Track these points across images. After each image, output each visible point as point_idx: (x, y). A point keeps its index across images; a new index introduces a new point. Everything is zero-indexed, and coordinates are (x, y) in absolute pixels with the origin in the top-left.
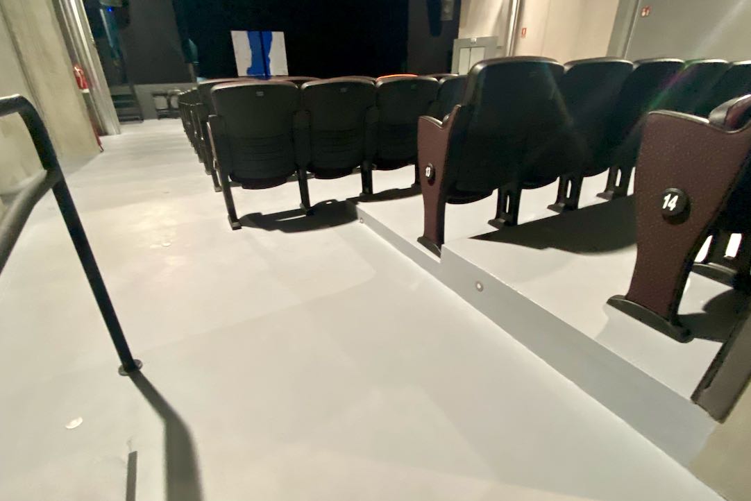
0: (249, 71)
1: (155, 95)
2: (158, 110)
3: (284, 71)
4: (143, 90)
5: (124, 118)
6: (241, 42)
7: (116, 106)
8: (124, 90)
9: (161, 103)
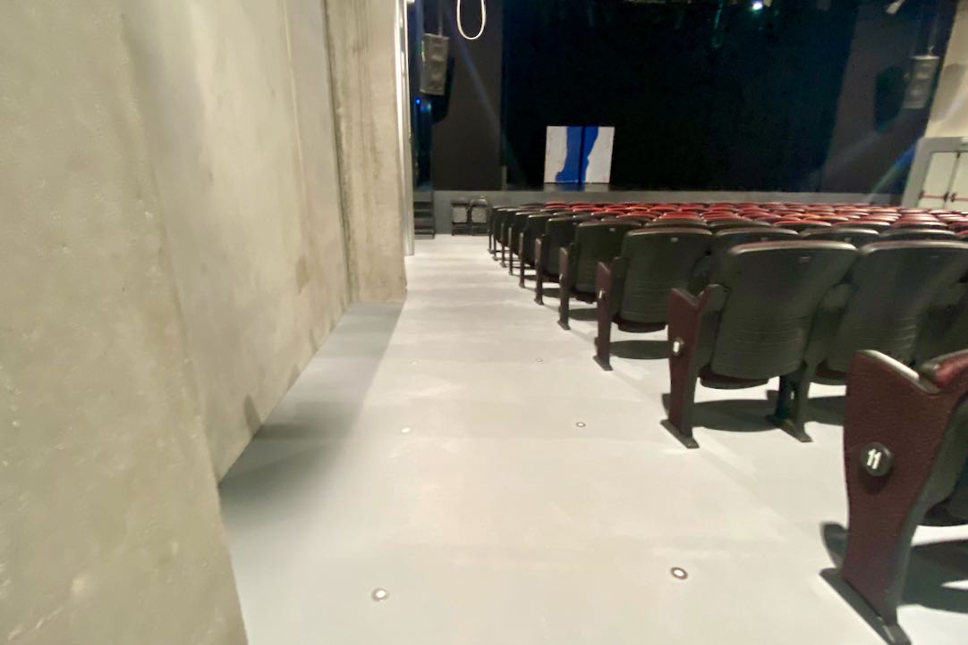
0: (559, 176)
1: (456, 204)
2: (454, 223)
3: (604, 178)
4: (444, 197)
5: (421, 231)
6: (557, 140)
7: (416, 215)
8: (425, 196)
9: (460, 215)
